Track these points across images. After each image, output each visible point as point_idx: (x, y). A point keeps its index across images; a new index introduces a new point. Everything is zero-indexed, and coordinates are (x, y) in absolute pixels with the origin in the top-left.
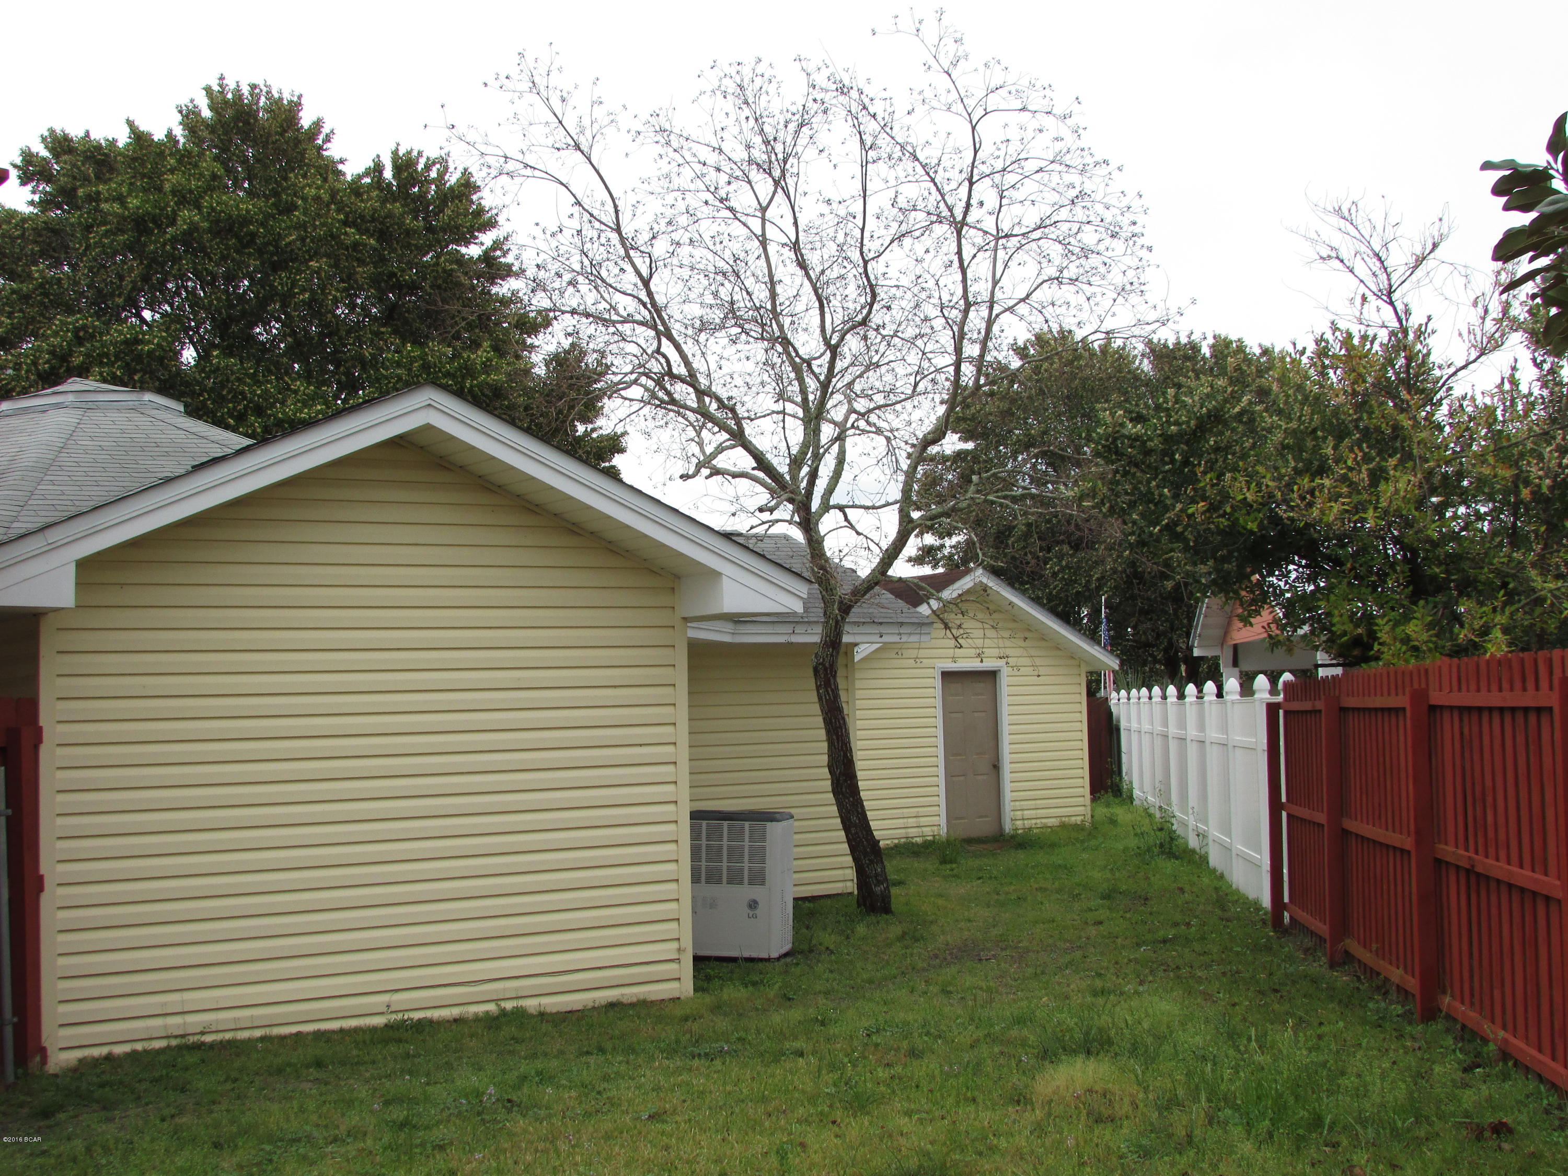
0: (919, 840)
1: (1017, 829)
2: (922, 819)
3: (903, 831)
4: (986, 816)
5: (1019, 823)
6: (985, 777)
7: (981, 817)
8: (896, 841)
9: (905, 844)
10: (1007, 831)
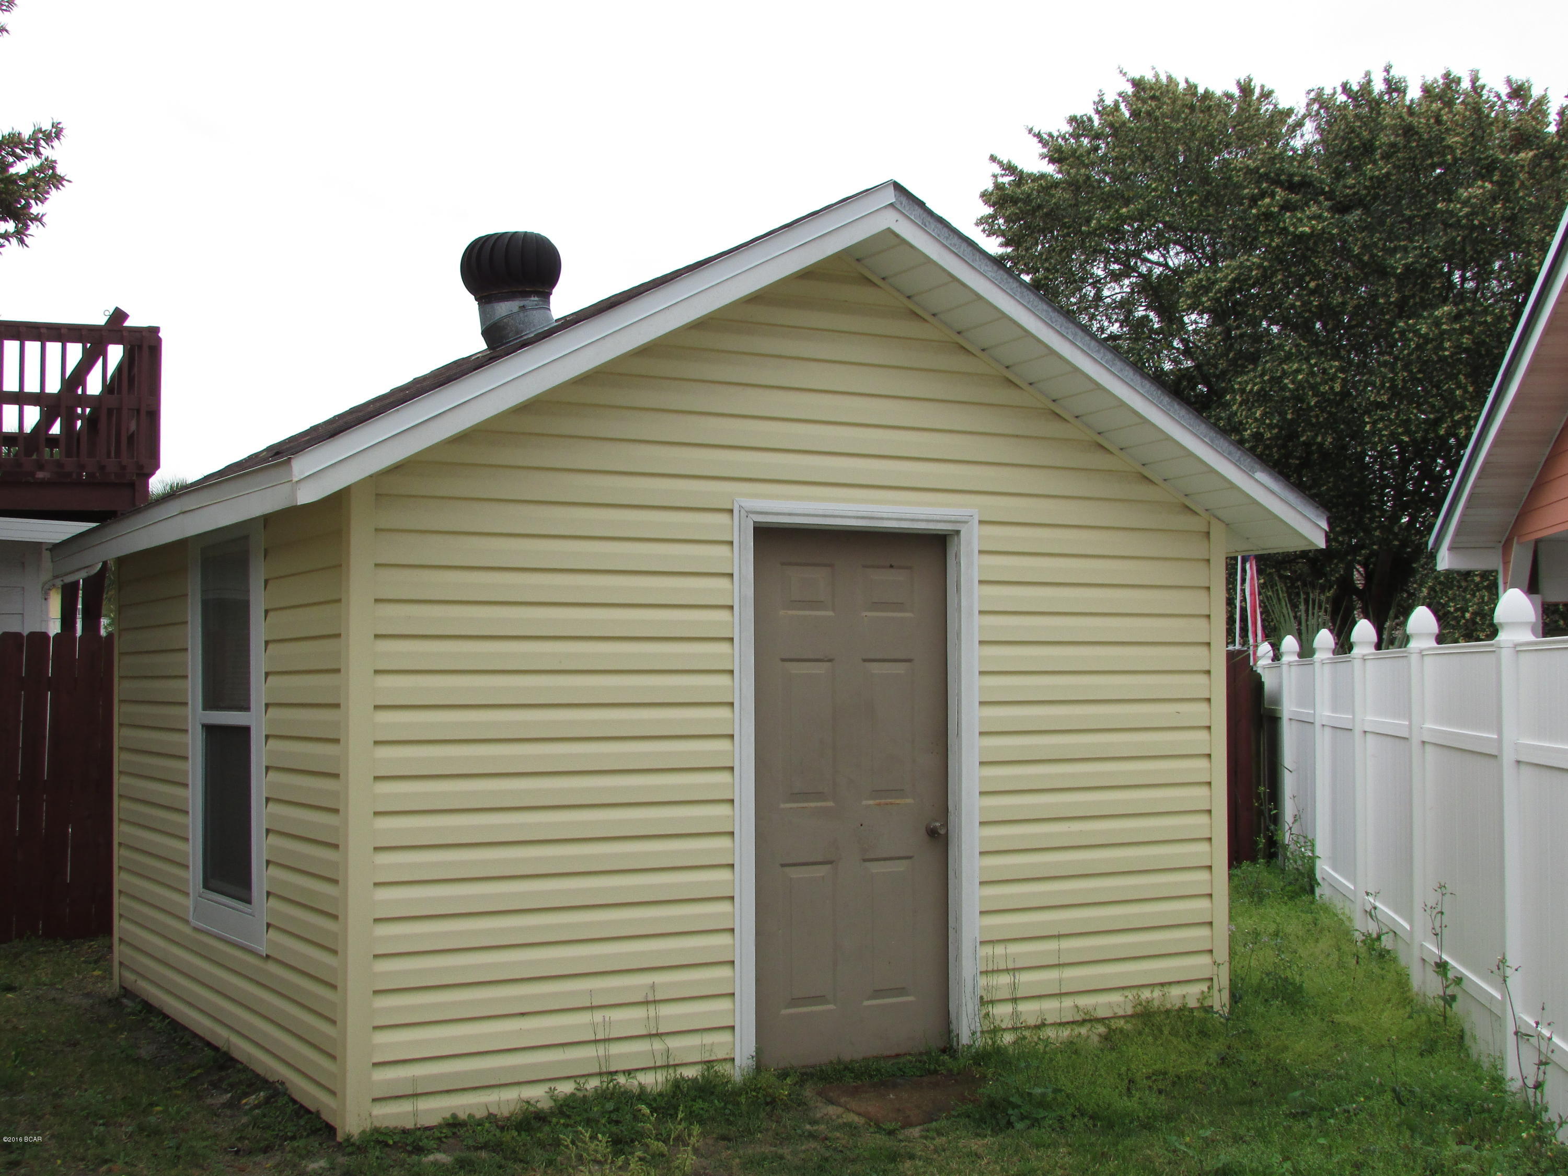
0: (651, 1081)
1: (995, 1031)
2: (666, 1010)
3: (589, 1052)
4: (901, 991)
5: (1002, 1011)
6: (900, 867)
7: (878, 993)
8: (566, 1088)
9: (603, 1096)
10: (965, 1039)
